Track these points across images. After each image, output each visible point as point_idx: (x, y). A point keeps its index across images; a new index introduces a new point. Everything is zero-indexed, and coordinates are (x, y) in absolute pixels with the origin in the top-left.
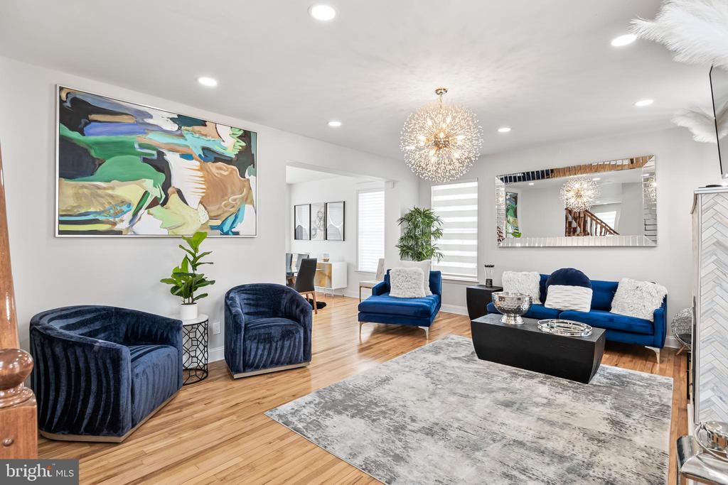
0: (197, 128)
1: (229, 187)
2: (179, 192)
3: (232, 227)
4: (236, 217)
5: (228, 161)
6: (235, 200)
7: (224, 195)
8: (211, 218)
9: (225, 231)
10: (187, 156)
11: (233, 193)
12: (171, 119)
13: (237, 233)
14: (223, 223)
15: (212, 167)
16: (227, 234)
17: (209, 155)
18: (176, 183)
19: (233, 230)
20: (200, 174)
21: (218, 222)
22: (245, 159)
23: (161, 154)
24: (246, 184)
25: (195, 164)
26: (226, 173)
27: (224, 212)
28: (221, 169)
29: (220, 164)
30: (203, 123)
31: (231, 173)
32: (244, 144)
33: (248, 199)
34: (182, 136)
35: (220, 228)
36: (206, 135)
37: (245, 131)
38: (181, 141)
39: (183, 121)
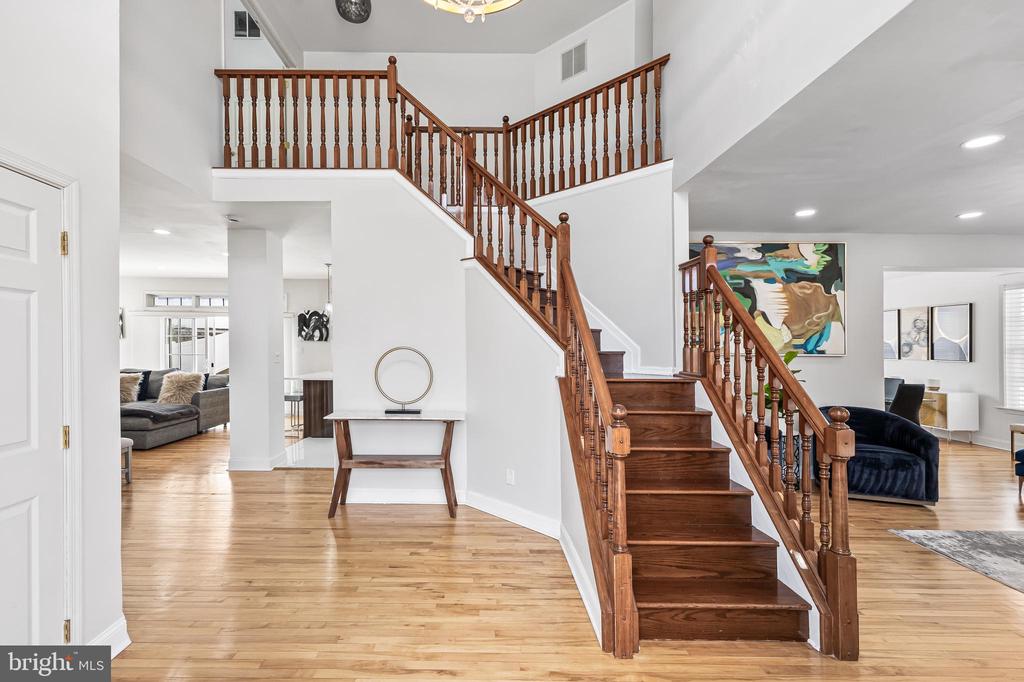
0: (779, 252)
1: (813, 305)
2: (764, 315)
3: (817, 345)
4: (821, 336)
5: (812, 279)
6: (819, 318)
7: (808, 313)
8: (794, 337)
9: (809, 349)
10: (770, 280)
11: (818, 311)
12: (756, 249)
13: (823, 352)
14: (808, 341)
15: (795, 287)
16: (811, 352)
17: (793, 276)
18: (761, 306)
19: (818, 349)
20: (783, 295)
21: (801, 341)
22: (832, 274)
23: (748, 282)
24: (833, 300)
25: (778, 286)
26: (809, 292)
27: (808, 331)
28: (804, 288)
29: (803, 283)
30: (785, 246)
31: (815, 291)
32: (829, 258)
33: (835, 316)
34: (765, 263)
35: (804, 346)
36: (788, 258)
37: (830, 245)
38: (766, 268)
39: (766, 248)
